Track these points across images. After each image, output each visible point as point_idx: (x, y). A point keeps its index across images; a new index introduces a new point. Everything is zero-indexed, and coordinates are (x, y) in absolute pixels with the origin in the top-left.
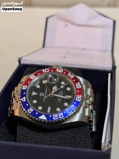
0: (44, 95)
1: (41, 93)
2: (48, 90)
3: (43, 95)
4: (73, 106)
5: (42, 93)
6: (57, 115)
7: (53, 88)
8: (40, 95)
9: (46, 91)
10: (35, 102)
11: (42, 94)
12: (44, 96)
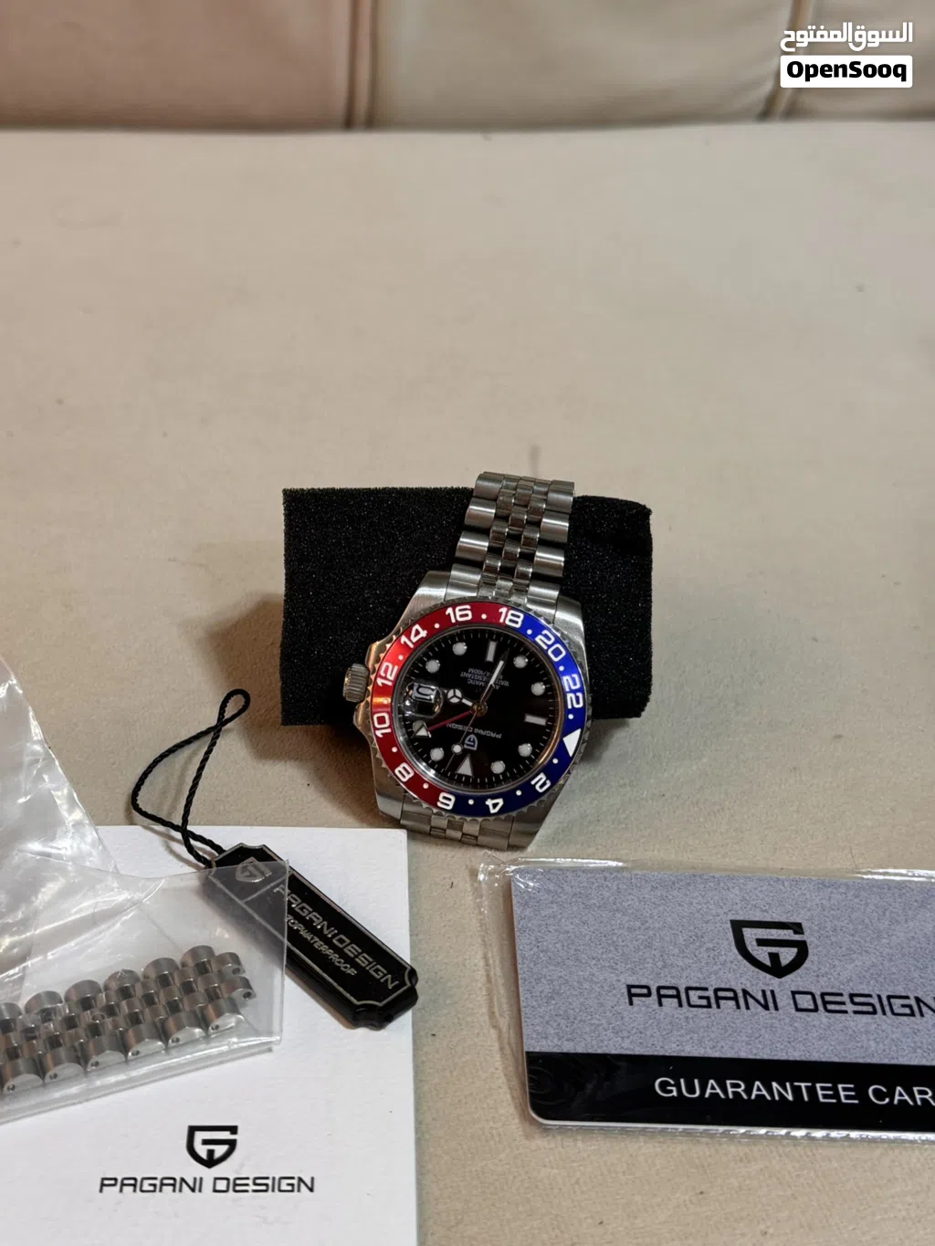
0: (475, 734)
1: (465, 746)
2: (455, 722)
3: (472, 736)
4: (538, 639)
5: (466, 741)
6: (570, 696)
7: (455, 700)
8: (475, 749)
9: (460, 728)
10: (498, 767)
11: (471, 742)
12: (478, 735)
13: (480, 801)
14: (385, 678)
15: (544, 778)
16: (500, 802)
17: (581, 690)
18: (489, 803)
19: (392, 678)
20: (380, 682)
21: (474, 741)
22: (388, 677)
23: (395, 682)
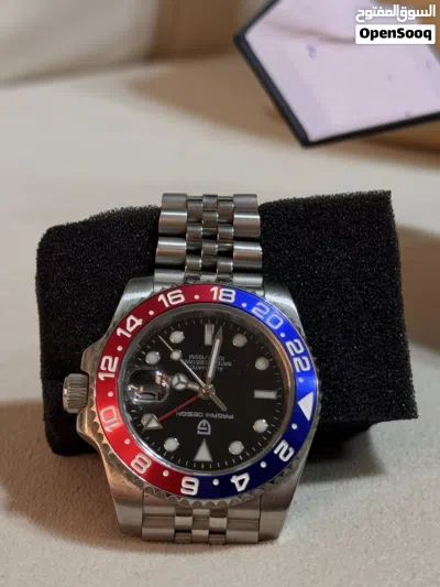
0: (207, 419)
1: (199, 433)
2: (184, 409)
3: (204, 422)
4: (254, 311)
5: (199, 428)
6: (296, 360)
7: (180, 387)
8: (209, 433)
9: (190, 414)
10: (236, 448)
11: (204, 428)
12: (210, 419)
13: (225, 480)
14: (107, 371)
15: (286, 447)
16: (246, 477)
17: (305, 353)
18: (235, 480)
19: (114, 370)
20: (101, 376)
21: (206, 426)
22: (110, 369)
23: (117, 373)
